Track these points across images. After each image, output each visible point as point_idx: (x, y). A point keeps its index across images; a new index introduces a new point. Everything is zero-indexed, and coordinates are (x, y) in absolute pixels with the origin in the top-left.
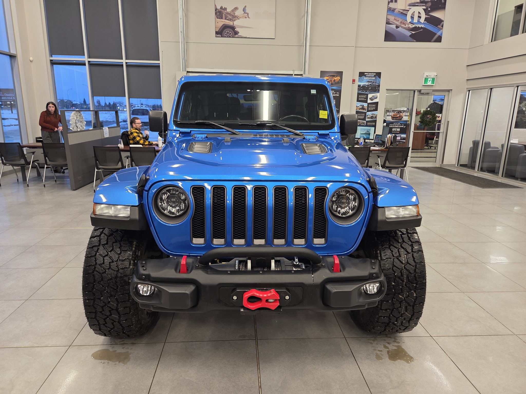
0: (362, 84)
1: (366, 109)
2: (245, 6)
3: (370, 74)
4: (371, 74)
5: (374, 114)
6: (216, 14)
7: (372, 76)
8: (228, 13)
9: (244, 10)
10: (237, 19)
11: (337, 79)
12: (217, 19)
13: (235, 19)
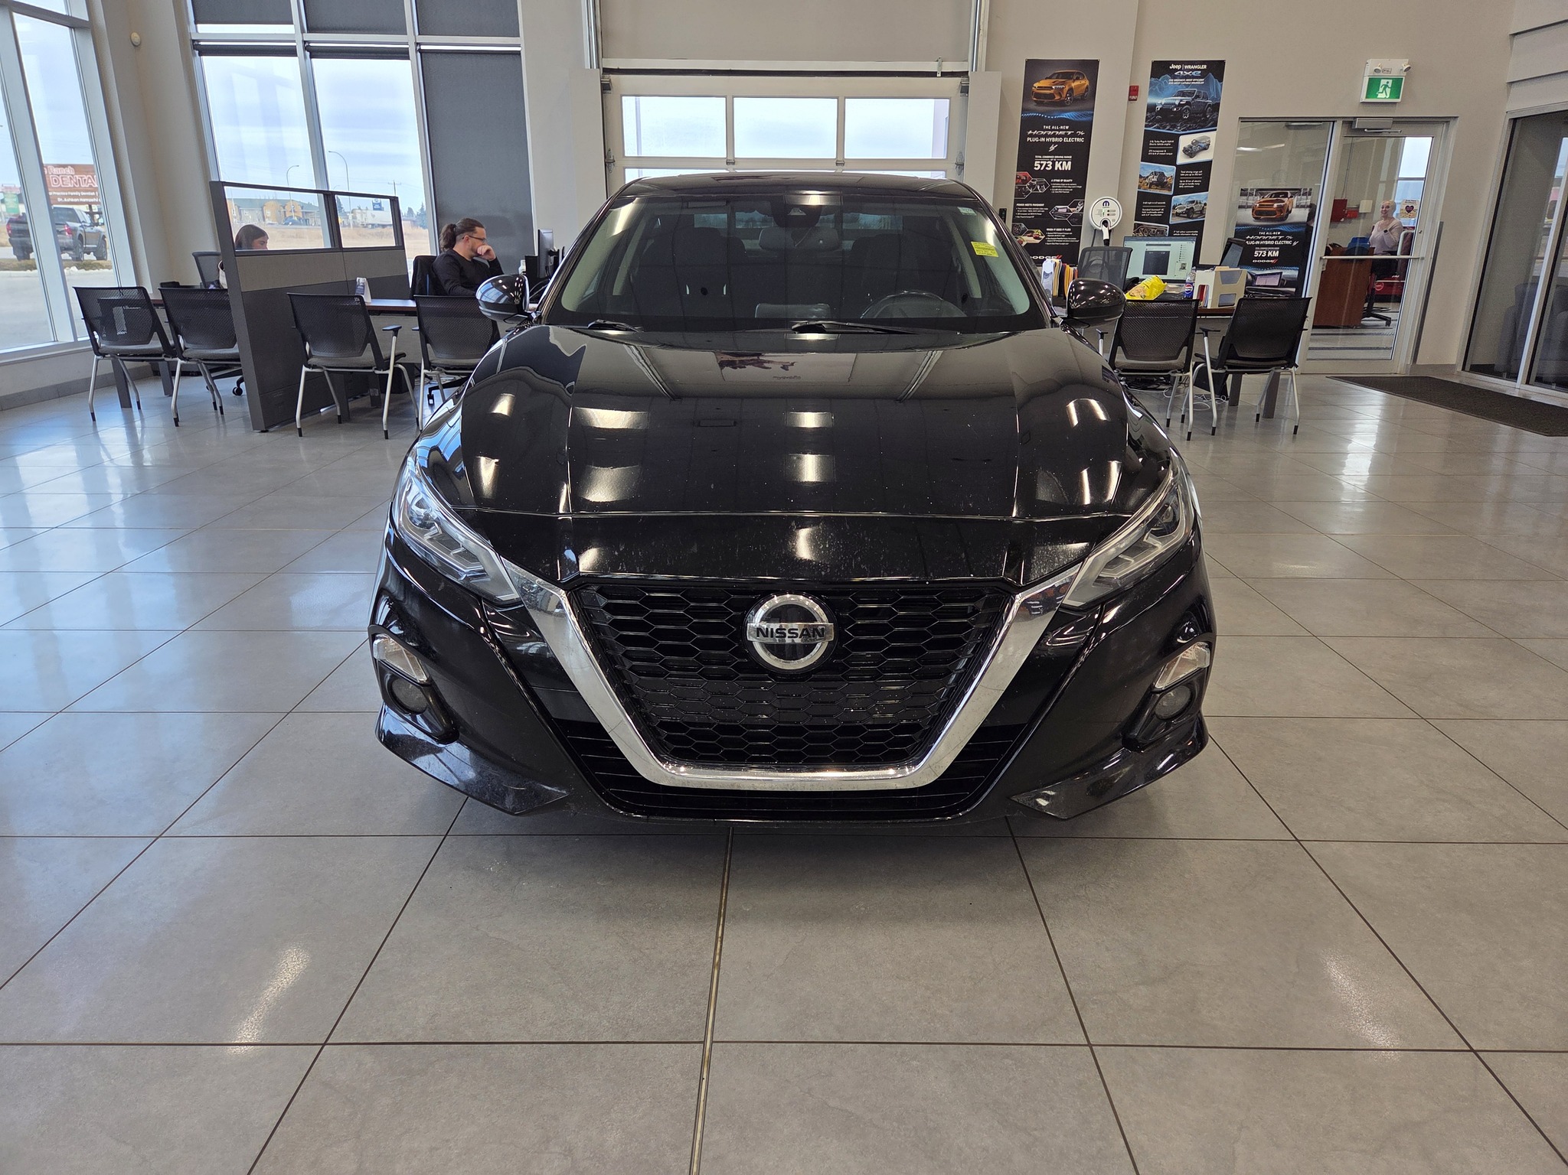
0: (1160, 101)
1: (1171, 185)
3: (1189, 67)
4: (1193, 67)
5: (1197, 203)
7: (1194, 73)
11: (1080, 84)
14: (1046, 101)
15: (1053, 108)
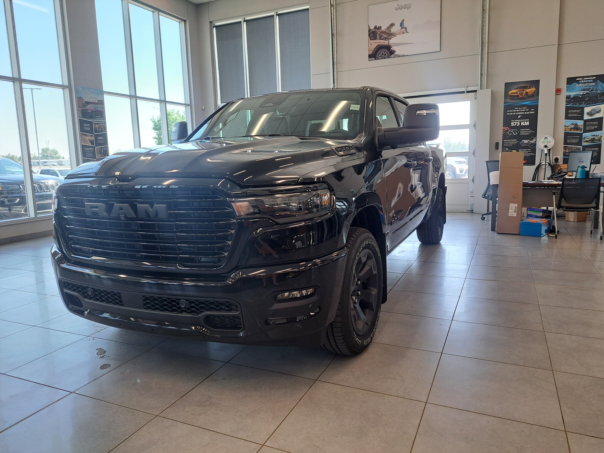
0: (572, 94)
1: (582, 128)
2: (403, 21)
3: (586, 78)
4: (588, 78)
5: (596, 136)
6: (369, 35)
7: (589, 81)
8: (383, 32)
9: (402, 24)
10: (393, 36)
11: (531, 90)
12: (371, 41)
13: (391, 37)
14: (515, 98)
15: (519, 101)
